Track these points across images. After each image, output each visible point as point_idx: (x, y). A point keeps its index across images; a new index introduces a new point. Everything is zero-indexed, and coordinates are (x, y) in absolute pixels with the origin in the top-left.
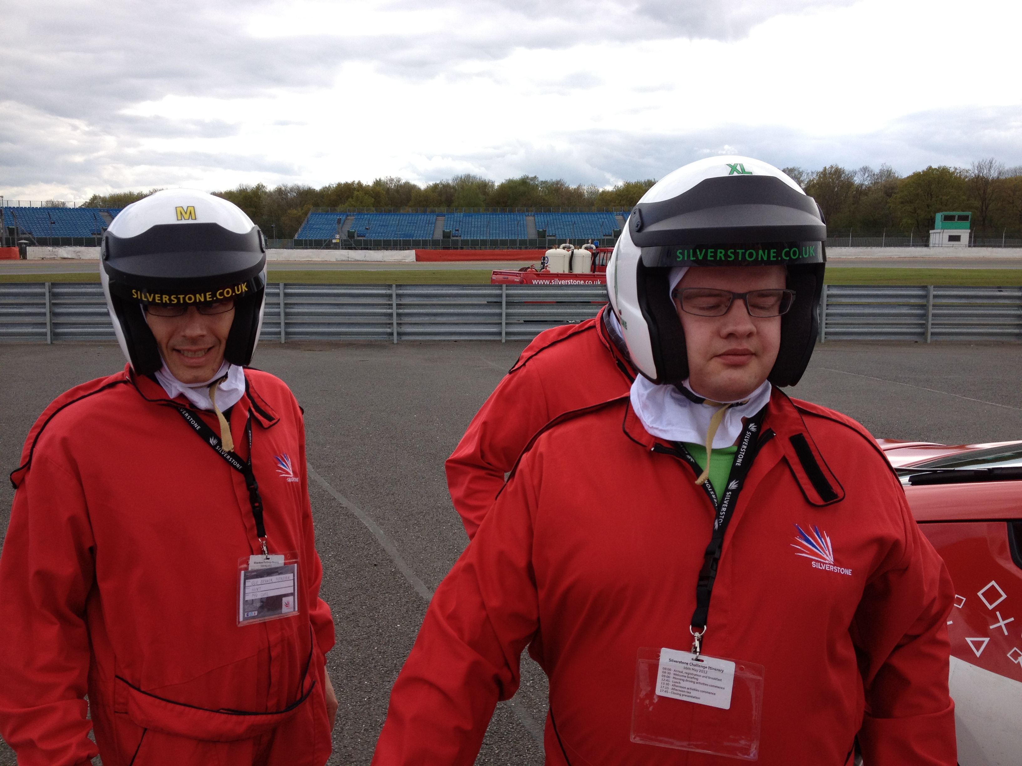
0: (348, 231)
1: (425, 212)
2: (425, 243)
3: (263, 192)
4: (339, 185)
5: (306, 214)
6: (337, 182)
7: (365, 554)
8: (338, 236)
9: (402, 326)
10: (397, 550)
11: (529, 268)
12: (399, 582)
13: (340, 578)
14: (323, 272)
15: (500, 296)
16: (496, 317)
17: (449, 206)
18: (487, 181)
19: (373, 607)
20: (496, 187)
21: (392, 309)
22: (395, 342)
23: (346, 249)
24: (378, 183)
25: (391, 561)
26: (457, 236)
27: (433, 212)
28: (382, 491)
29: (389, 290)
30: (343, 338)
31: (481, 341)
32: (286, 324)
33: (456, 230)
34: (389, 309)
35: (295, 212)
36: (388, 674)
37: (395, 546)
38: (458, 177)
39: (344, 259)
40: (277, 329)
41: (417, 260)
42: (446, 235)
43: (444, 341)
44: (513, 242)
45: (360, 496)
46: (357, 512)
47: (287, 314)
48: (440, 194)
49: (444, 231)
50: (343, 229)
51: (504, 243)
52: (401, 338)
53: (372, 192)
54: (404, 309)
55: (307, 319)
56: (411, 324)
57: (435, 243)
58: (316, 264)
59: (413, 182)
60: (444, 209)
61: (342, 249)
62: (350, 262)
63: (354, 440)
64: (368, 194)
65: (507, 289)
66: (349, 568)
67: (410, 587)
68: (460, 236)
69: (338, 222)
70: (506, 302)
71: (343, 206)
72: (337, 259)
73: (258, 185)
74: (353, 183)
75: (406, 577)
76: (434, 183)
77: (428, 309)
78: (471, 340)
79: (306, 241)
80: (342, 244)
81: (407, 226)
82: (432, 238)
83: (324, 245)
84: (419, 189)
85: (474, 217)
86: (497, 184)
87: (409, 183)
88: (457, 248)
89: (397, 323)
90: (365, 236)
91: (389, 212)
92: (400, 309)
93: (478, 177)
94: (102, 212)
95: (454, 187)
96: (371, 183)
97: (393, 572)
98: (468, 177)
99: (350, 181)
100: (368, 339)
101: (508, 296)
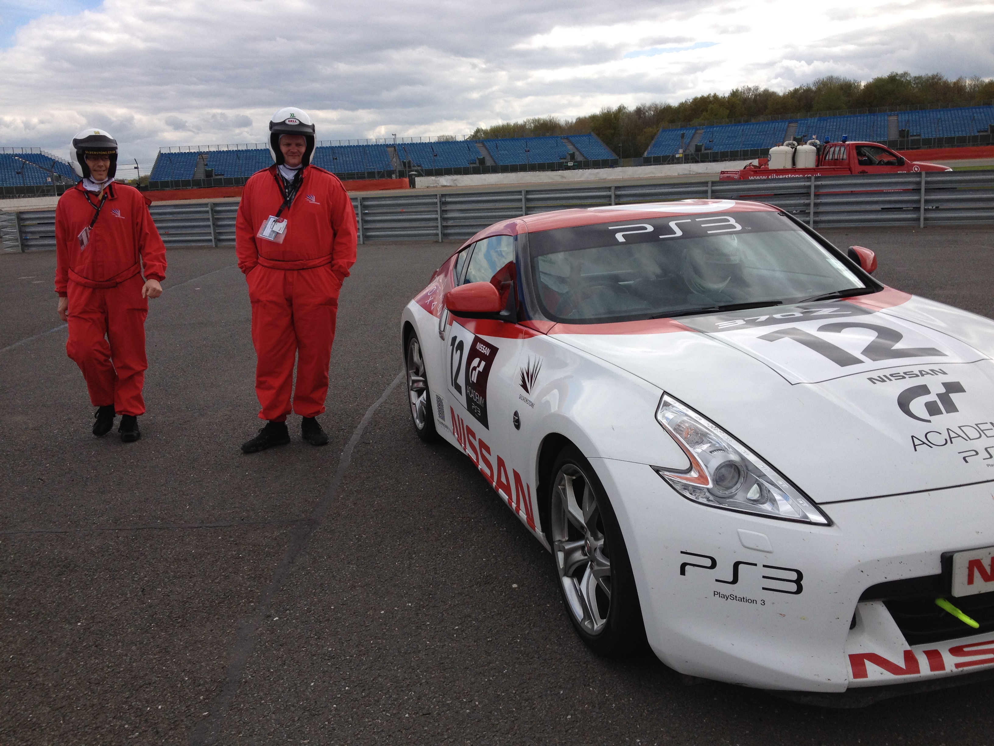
0: (696, 145)
1: (777, 120)
3: (623, 113)
5: (658, 131)
8: (682, 151)
18: (852, 81)
20: (862, 88)
23: (689, 163)
27: (785, 120)
35: (649, 129)
38: (819, 80)
39: (686, 172)
48: (799, 99)
50: (690, 144)
53: (727, 104)
59: (771, 90)
60: (799, 115)
61: (685, 163)
62: (691, 175)
64: (723, 106)
69: (682, 137)
71: (697, 119)
72: (678, 172)
73: (620, 106)
74: (709, 97)
76: (794, 88)
79: (653, 157)
80: (686, 158)
81: (756, 135)
83: (667, 160)
84: (778, 96)
86: (863, 84)
90: (711, 149)
93: (842, 78)
94: (479, 143)
95: (815, 91)
96: (727, 94)
98: (831, 78)
99: (706, 95)
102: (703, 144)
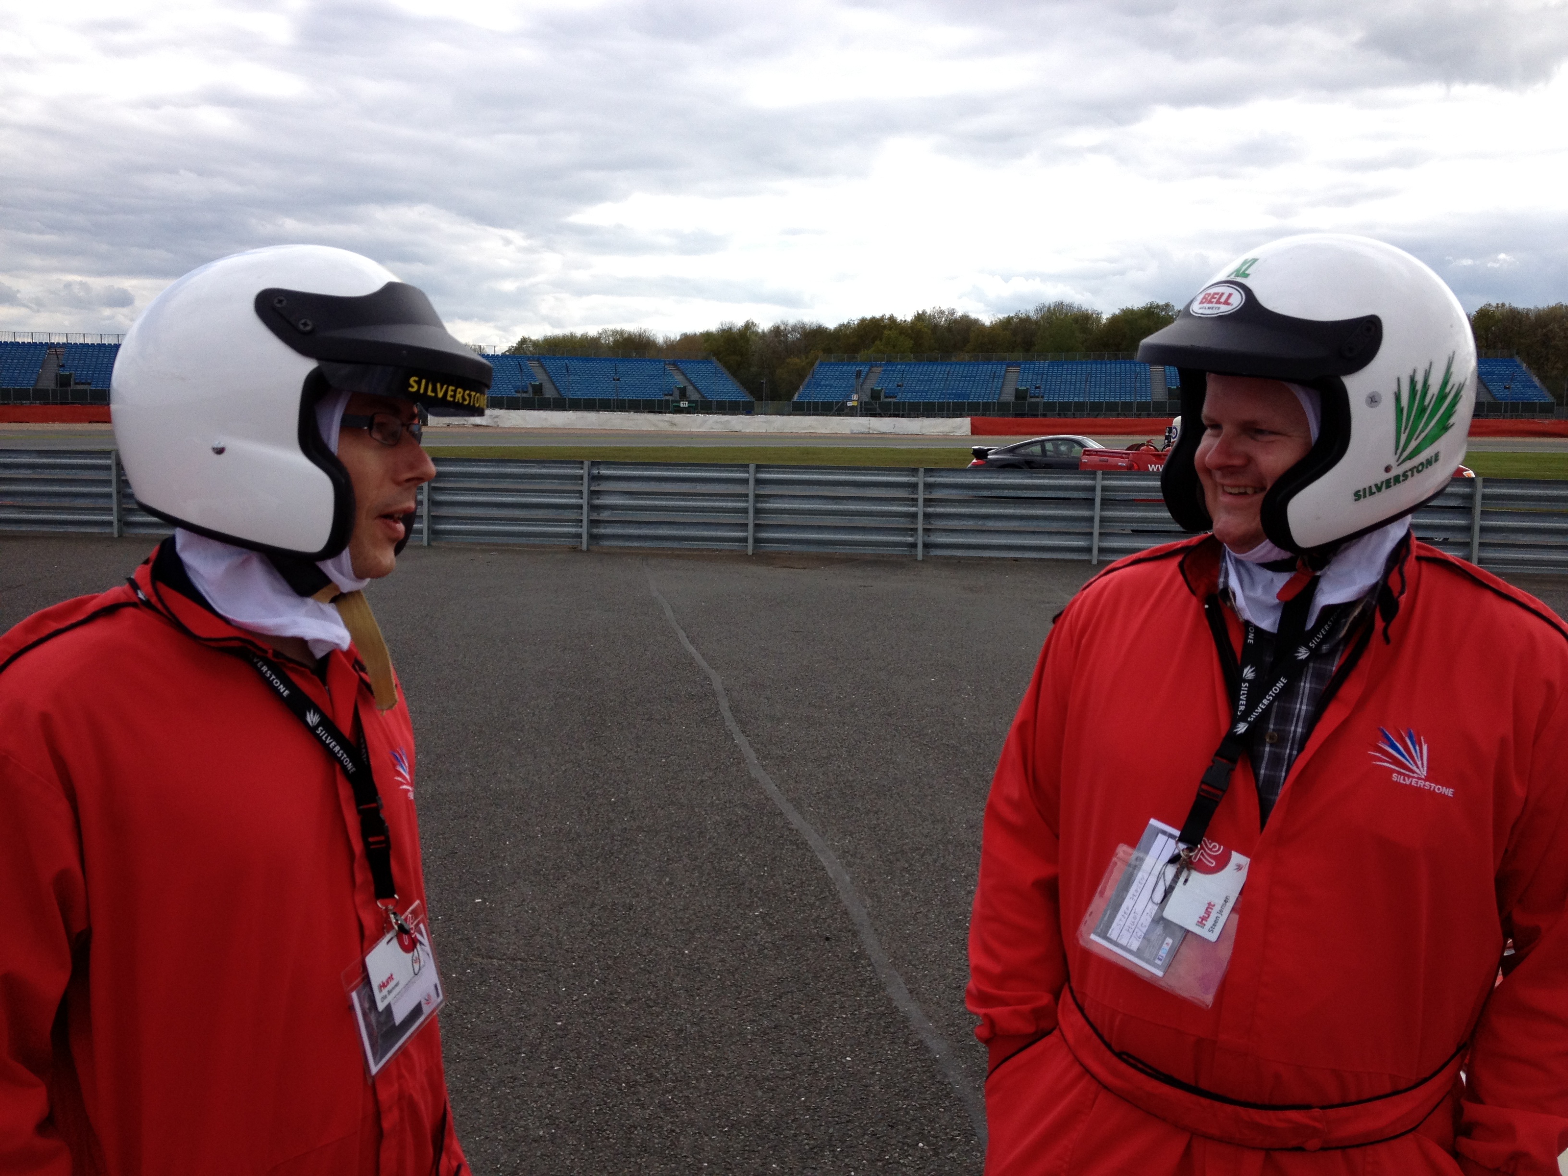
0: (872, 389)
1: (988, 361)
2: (986, 408)
3: (753, 332)
4: (863, 321)
5: (812, 364)
6: (860, 317)
7: (814, 917)
8: (855, 397)
9: (931, 534)
10: (868, 914)
11: (1143, 445)
12: (861, 975)
13: (765, 957)
14: (829, 450)
15: (1092, 489)
16: (1083, 524)
17: (1027, 350)
18: (1090, 311)
19: (812, 1017)
20: (1104, 321)
21: (916, 506)
22: (920, 557)
23: (866, 416)
24: (920, 318)
25: (855, 934)
26: (1037, 397)
27: (1001, 361)
28: (859, 805)
29: (913, 476)
30: (840, 549)
31: (1057, 560)
32: (757, 526)
33: (1037, 388)
34: (913, 506)
35: (797, 360)
36: (816, 1153)
37: (865, 907)
38: (1044, 307)
39: (863, 430)
40: (742, 534)
41: (973, 433)
42: (1020, 395)
43: (998, 558)
44: (1127, 406)
45: (822, 811)
46: (813, 840)
47: (757, 511)
48: (1015, 332)
49: (1017, 389)
50: (864, 387)
51: (1112, 408)
52: (928, 553)
53: (910, 332)
54: (935, 506)
55: (786, 519)
56: (945, 530)
57: (1003, 408)
58: (820, 438)
59: (973, 316)
60: (1019, 355)
61: (862, 415)
62: (871, 436)
63: (829, 716)
64: (904, 334)
65: (1103, 479)
66: (783, 939)
67: (880, 987)
68: (1043, 397)
69: (857, 376)
70: (1102, 499)
71: (866, 351)
72: (852, 430)
73: (747, 322)
74: (882, 319)
75: (876, 965)
76: (1006, 316)
77: (974, 507)
78: (1041, 560)
79: (809, 403)
80: (861, 408)
81: (960, 381)
82: (999, 398)
83: (835, 409)
84: (983, 325)
85: (1065, 366)
86: (1105, 317)
87: (968, 316)
88: (1036, 416)
89: (924, 529)
90: (896, 397)
91: (932, 361)
92: (930, 506)
93: (1076, 305)
94: (531, 361)
95: (1037, 322)
96: (909, 318)
97: (854, 954)
98: (1060, 306)
99: (878, 315)
100: (878, 552)
101: (1104, 489)
102: (882, 389)
